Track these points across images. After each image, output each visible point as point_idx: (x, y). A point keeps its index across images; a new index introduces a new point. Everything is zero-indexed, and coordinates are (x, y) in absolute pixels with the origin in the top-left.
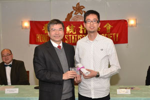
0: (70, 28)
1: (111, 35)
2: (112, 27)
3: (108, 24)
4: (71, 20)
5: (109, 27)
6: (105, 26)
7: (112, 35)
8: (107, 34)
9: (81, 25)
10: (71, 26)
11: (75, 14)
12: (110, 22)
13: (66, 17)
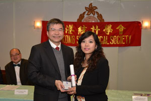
0: (82, 29)
1: (123, 37)
2: (125, 28)
3: (121, 25)
4: (83, 21)
5: (121, 29)
6: (117, 28)
7: (125, 37)
8: (120, 35)
9: (93, 26)
10: (83, 26)
12: (123, 24)
13: (78, 18)
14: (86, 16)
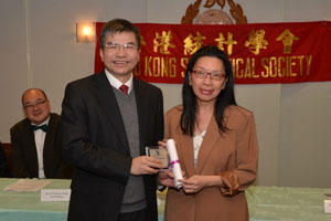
0: (193, 42)
1: (293, 61)
2: (297, 39)
3: (287, 31)
4: (194, 22)
5: (289, 39)
6: (279, 39)
7: (297, 61)
8: (285, 56)
9: (221, 35)
10: (195, 36)
11: (206, 6)
12: (293, 27)
13: (184, 14)
14: (202, 9)
